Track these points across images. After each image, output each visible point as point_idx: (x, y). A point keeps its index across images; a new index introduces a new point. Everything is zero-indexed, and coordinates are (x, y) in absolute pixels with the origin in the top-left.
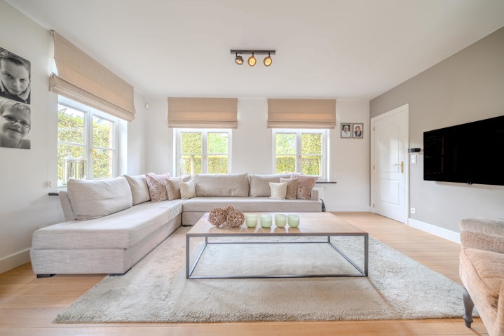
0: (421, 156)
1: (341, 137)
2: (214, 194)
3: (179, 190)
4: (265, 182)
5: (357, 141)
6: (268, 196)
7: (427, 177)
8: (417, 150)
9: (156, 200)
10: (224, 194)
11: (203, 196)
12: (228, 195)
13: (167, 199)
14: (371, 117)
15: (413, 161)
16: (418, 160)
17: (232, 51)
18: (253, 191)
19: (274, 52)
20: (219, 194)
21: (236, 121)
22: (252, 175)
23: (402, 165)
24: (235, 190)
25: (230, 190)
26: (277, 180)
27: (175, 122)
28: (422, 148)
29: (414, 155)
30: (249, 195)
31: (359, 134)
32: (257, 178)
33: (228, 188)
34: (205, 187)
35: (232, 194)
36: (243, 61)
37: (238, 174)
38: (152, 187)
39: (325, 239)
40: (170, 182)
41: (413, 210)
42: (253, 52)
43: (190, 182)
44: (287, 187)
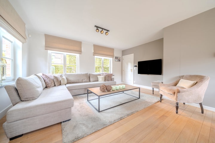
0: (137, 68)
1: (115, 61)
2: (76, 82)
3: (60, 81)
4: (96, 76)
5: (119, 62)
6: (98, 81)
7: (139, 73)
8: (136, 66)
9: (50, 87)
10: (80, 81)
11: (71, 83)
12: (82, 82)
13: (55, 86)
14: (122, 56)
15: (135, 69)
16: (136, 69)
17: (95, 26)
18: (91, 79)
19: (109, 31)
20: (78, 81)
21: (81, 51)
22: (90, 73)
23: (132, 70)
24: (84, 79)
25: (83, 80)
26: (100, 75)
27: (49, 47)
28: (137, 65)
29: (135, 68)
30: (90, 81)
31: (120, 61)
32: (92, 74)
33: (82, 79)
34: (72, 79)
35: (84, 81)
36: (99, 30)
37: (85, 73)
38: (47, 80)
39: (122, 92)
40: (55, 77)
41: (135, 82)
42: (103, 29)
43: (64, 77)
44: (105, 77)
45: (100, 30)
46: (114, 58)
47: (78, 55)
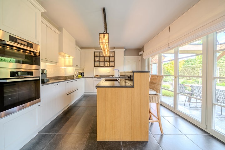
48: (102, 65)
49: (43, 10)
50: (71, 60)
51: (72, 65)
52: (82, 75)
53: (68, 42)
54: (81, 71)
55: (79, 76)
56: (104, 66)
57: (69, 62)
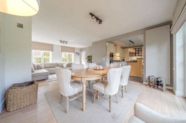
3: (41, 67)
4: (62, 64)
5: (78, 56)
10: (52, 67)
13: (38, 69)
14: (80, 52)
15: (86, 60)
17: (60, 41)
18: (59, 66)
19: (67, 42)
21: (53, 50)
22: (59, 63)
26: (64, 64)
31: (79, 55)
40: (39, 65)
42: (64, 41)
43: (43, 65)
44: (67, 65)
45: (62, 42)
46: (75, 53)
47: (51, 52)
48: (134, 55)
49: (114, 45)
50: (119, 54)
51: (119, 56)
52: (124, 60)
53: (119, 47)
54: (123, 59)
55: (122, 60)
56: (135, 55)
57: (118, 55)
